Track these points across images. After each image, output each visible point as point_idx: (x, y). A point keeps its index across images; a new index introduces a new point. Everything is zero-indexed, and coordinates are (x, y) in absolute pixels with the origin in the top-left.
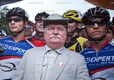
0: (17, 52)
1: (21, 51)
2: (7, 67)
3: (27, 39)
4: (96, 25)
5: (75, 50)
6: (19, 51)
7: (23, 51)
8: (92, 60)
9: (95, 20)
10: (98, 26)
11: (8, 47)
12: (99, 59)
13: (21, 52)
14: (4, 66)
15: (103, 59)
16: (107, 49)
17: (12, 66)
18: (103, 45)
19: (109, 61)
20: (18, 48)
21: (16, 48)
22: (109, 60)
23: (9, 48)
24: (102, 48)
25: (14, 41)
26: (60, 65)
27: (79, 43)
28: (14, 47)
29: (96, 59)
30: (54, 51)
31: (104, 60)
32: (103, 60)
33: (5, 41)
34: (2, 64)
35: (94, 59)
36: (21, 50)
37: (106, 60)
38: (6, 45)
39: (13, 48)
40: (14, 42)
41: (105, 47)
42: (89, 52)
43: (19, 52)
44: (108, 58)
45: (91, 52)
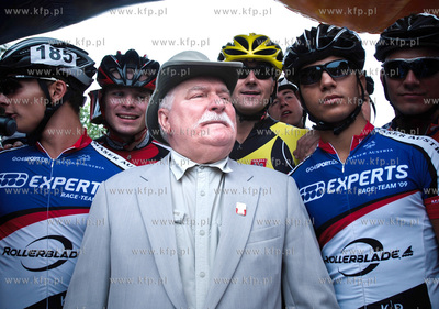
0: (63, 195)
1: (75, 187)
4: (327, 79)
5: (269, 163)
6: (67, 188)
7: (83, 185)
8: (330, 186)
9: (323, 63)
10: (333, 79)
11: (25, 180)
12: (350, 181)
13: (78, 190)
14: (31, 254)
15: (362, 178)
16: (369, 150)
18: (356, 138)
19: (381, 183)
20: (64, 179)
21: (57, 179)
22: (380, 180)
23: (31, 185)
24: (357, 148)
25: (46, 156)
26: (241, 211)
27: (279, 141)
28: (48, 179)
29: (342, 184)
30: (206, 169)
31: (364, 181)
32: (361, 183)
33: (15, 159)
34: (22, 248)
35: (337, 184)
36: (77, 184)
37: (373, 181)
38: (20, 174)
39: (47, 183)
40: (46, 160)
41: (363, 143)
42: (319, 165)
43: (70, 192)
44: (377, 174)
45: (326, 164)
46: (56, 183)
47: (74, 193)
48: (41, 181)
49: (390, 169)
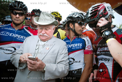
0: (17, 39)
2: (9, 50)
3: (25, 28)
6: (18, 37)
7: (22, 37)
14: (6, 50)
15: (73, 45)
17: (13, 49)
19: (76, 47)
20: (18, 35)
23: (10, 35)
26: (47, 49)
33: (6, 29)
34: (5, 48)
36: (21, 37)
38: (7, 32)
39: (14, 35)
40: (14, 30)
44: (76, 45)
45: (68, 41)
46: (16, 35)
47: (20, 38)
48: (13, 35)
49: (79, 44)
